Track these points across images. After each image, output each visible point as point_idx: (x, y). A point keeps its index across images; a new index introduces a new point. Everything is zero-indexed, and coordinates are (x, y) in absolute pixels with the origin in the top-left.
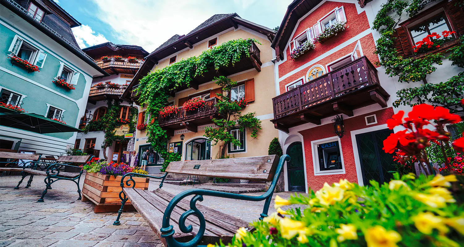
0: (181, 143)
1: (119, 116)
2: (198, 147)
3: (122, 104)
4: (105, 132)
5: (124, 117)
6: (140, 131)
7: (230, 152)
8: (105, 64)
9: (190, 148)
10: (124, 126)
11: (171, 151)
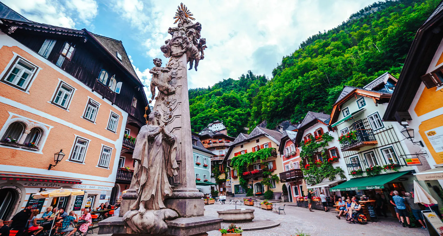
0: (252, 184)
1: (219, 170)
2: (259, 185)
3: (219, 163)
4: (215, 178)
5: (221, 169)
6: (233, 179)
7: (271, 188)
8: (209, 145)
9: (256, 186)
10: (222, 174)
11: (249, 187)
